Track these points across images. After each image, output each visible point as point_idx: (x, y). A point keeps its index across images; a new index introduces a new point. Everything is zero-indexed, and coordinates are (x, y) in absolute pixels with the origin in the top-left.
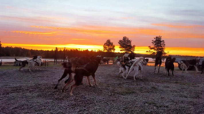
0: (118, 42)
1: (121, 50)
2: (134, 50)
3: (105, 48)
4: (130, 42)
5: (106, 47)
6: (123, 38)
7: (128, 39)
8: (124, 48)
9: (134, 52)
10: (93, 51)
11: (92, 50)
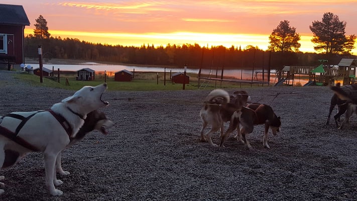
0: (310, 27)
1: (316, 48)
2: (351, 47)
3: (273, 41)
4: (343, 26)
5: (277, 40)
6: (323, 17)
7: (337, 18)
8: (323, 41)
9: (350, 52)
10: (235, 48)
11: (233, 47)
